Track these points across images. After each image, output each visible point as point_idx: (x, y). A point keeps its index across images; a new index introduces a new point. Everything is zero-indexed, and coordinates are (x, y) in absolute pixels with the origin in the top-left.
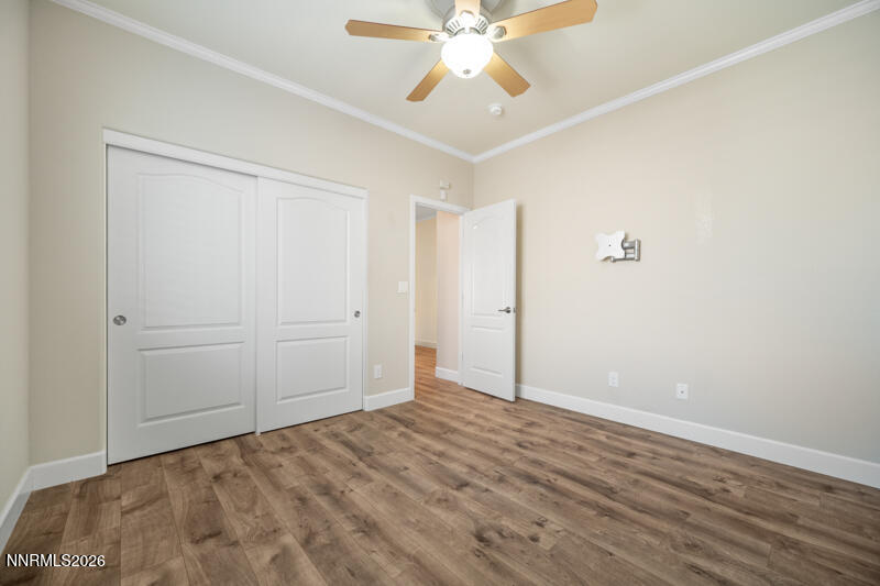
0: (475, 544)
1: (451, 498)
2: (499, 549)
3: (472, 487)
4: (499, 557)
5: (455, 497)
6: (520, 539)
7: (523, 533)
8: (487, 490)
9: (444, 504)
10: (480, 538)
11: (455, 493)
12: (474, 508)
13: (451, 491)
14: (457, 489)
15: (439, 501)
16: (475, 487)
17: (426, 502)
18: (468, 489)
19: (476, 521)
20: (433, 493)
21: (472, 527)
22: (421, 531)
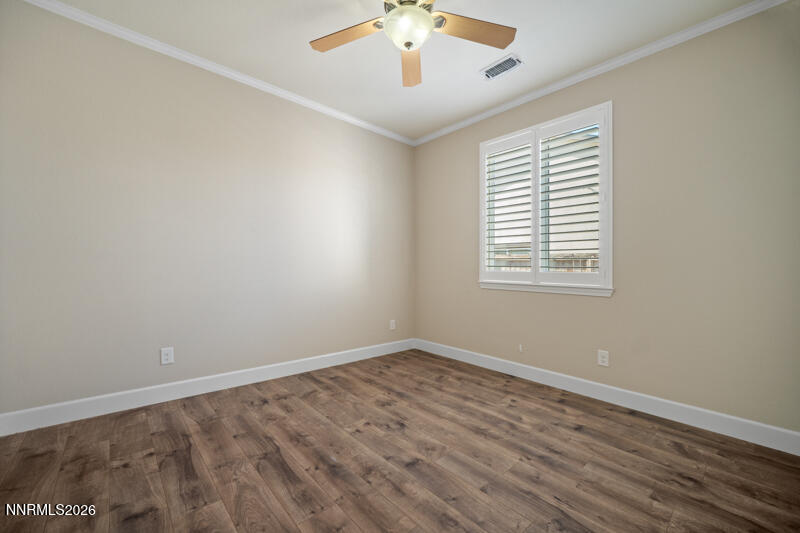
0: (406, 422)
1: (423, 451)
2: (392, 420)
3: (403, 462)
4: (394, 417)
5: (420, 452)
6: (376, 425)
7: (373, 427)
8: (388, 459)
9: (429, 446)
10: (402, 425)
11: (419, 456)
12: (403, 443)
13: (423, 458)
14: (418, 460)
15: (433, 449)
16: (400, 463)
17: (444, 448)
18: (407, 459)
19: (404, 434)
20: (441, 455)
21: (407, 431)
22: (443, 429)
